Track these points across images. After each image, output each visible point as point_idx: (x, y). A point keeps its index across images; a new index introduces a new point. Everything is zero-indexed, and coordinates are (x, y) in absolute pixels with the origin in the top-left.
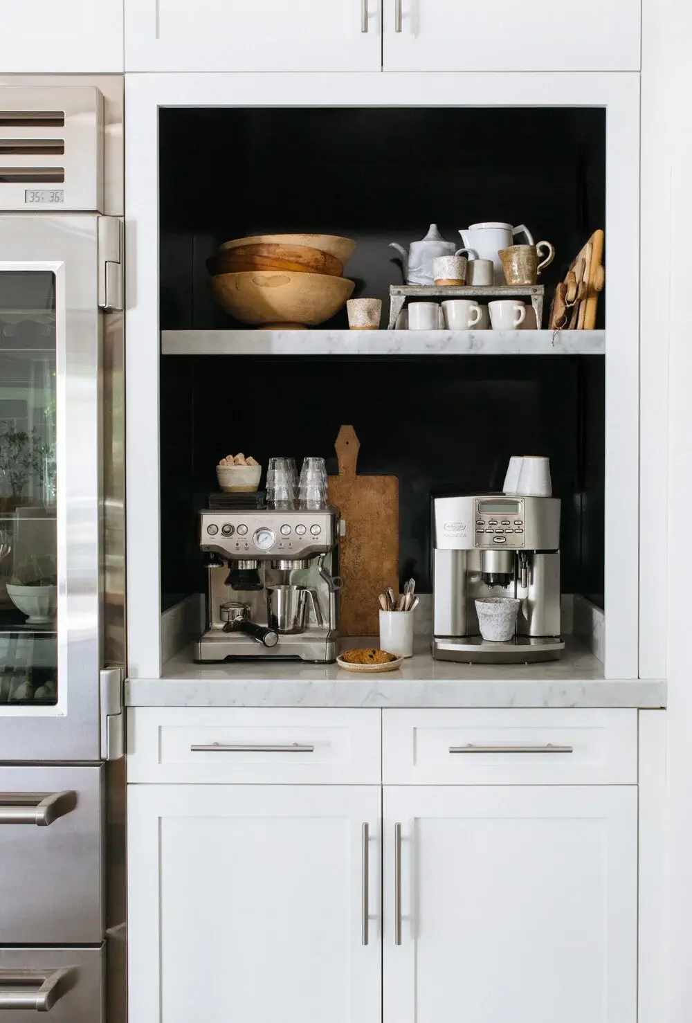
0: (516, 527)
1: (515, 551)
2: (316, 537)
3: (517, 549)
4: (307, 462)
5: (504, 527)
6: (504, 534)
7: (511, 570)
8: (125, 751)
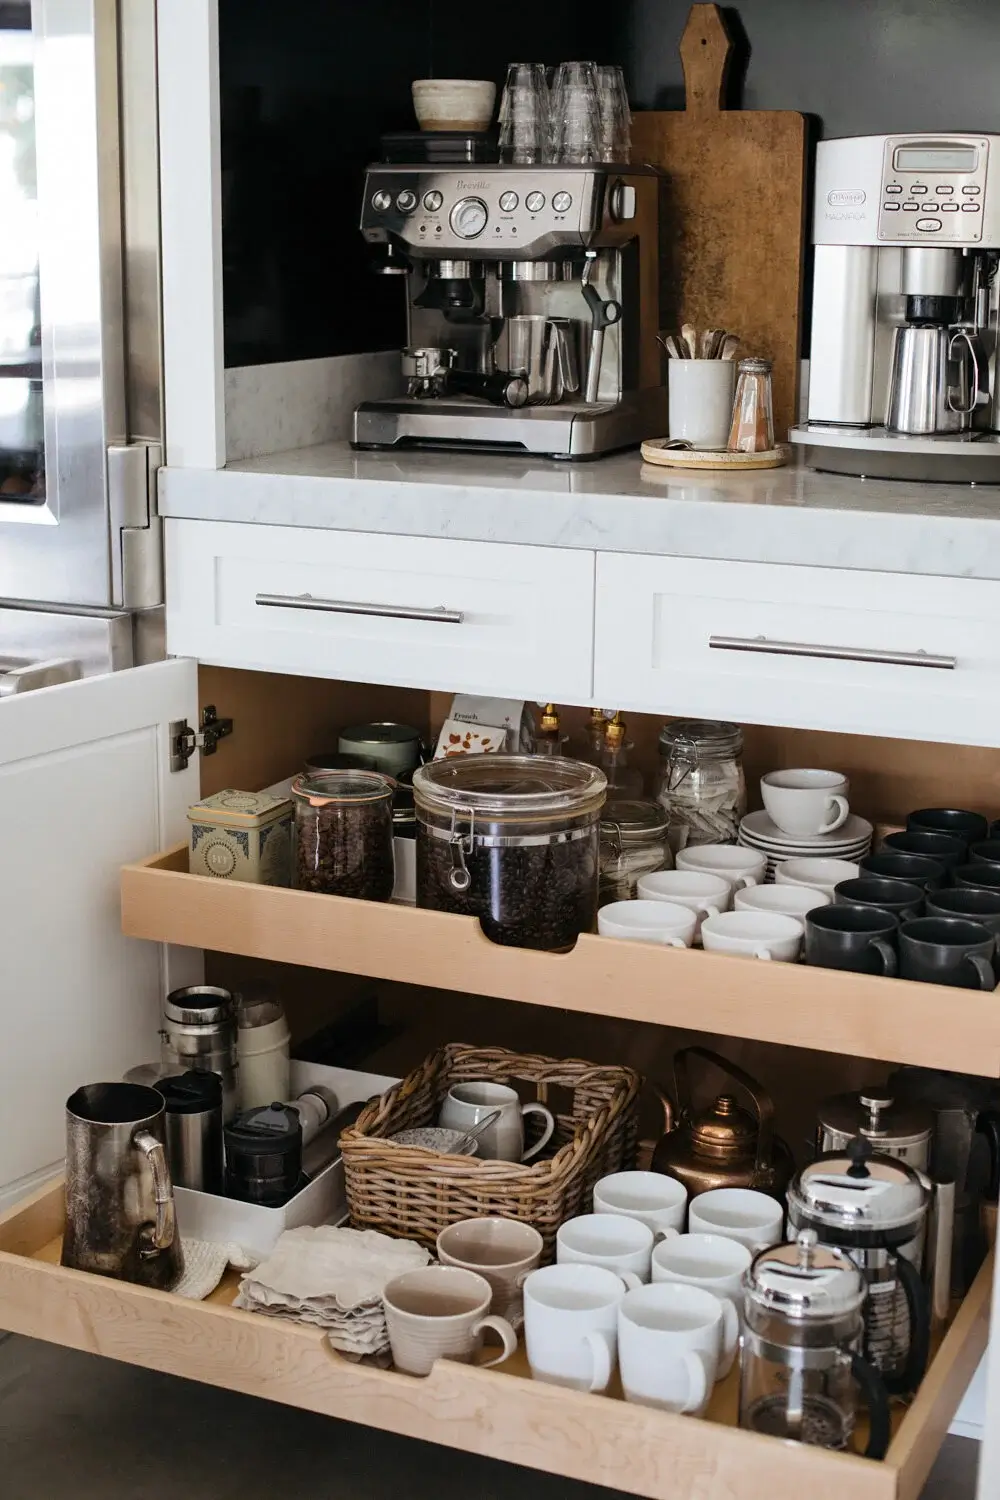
0: (965, 199)
1: (961, 249)
2: (562, 214)
3: (965, 247)
4: (567, 73)
5: (941, 200)
6: (939, 215)
7: (956, 290)
8: (163, 600)
